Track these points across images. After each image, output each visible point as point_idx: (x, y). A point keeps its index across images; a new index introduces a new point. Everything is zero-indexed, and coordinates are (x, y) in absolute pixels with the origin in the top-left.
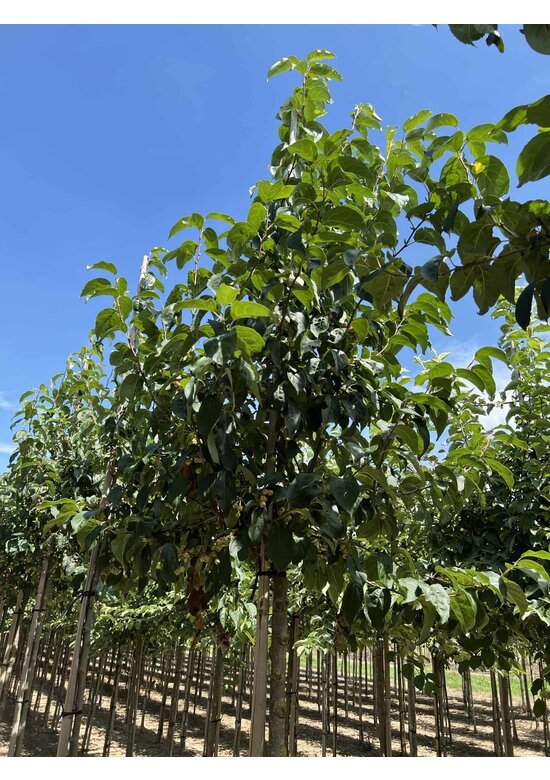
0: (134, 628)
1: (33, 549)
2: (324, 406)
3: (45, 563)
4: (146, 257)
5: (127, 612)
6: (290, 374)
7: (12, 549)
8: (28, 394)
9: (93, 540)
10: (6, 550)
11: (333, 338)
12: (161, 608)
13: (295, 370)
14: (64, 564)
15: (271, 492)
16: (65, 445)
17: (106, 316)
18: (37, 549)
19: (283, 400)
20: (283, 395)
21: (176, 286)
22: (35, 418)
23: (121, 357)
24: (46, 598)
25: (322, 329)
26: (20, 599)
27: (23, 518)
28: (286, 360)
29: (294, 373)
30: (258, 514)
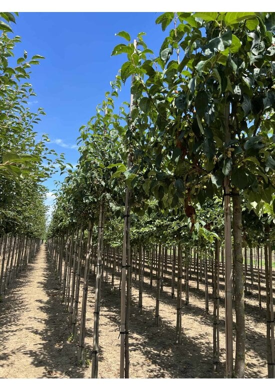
0: (138, 239)
1: (96, 200)
2: (264, 97)
3: (101, 207)
4: (135, 40)
5: (135, 230)
6: (243, 77)
7: (87, 201)
8: (83, 127)
9: (135, 183)
10: (84, 201)
11: (269, 53)
12: (151, 229)
13: (246, 75)
14: (111, 206)
15: (233, 149)
16: (102, 153)
17: (126, 67)
18: (98, 200)
19: (240, 94)
20: (240, 91)
21: (166, 38)
22: (88, 139)
23: (137, 89)
24: (103, 222)
25: (259, 50)
26: (90, 225)
27: (89, 187)
28: (242, 68)
29: (246, 77)
30: (227, 162)
